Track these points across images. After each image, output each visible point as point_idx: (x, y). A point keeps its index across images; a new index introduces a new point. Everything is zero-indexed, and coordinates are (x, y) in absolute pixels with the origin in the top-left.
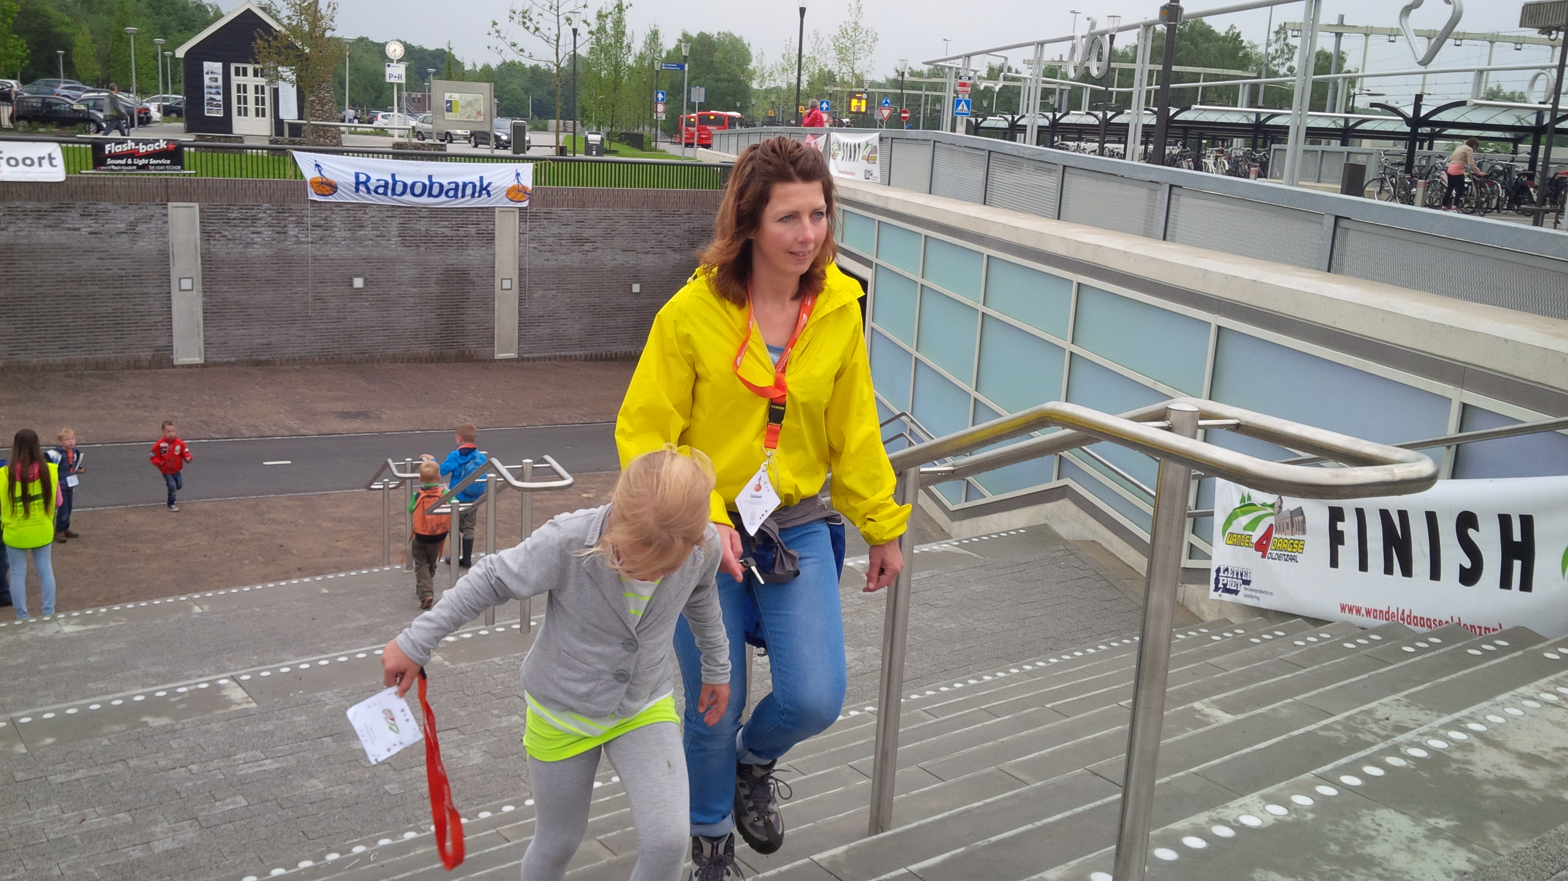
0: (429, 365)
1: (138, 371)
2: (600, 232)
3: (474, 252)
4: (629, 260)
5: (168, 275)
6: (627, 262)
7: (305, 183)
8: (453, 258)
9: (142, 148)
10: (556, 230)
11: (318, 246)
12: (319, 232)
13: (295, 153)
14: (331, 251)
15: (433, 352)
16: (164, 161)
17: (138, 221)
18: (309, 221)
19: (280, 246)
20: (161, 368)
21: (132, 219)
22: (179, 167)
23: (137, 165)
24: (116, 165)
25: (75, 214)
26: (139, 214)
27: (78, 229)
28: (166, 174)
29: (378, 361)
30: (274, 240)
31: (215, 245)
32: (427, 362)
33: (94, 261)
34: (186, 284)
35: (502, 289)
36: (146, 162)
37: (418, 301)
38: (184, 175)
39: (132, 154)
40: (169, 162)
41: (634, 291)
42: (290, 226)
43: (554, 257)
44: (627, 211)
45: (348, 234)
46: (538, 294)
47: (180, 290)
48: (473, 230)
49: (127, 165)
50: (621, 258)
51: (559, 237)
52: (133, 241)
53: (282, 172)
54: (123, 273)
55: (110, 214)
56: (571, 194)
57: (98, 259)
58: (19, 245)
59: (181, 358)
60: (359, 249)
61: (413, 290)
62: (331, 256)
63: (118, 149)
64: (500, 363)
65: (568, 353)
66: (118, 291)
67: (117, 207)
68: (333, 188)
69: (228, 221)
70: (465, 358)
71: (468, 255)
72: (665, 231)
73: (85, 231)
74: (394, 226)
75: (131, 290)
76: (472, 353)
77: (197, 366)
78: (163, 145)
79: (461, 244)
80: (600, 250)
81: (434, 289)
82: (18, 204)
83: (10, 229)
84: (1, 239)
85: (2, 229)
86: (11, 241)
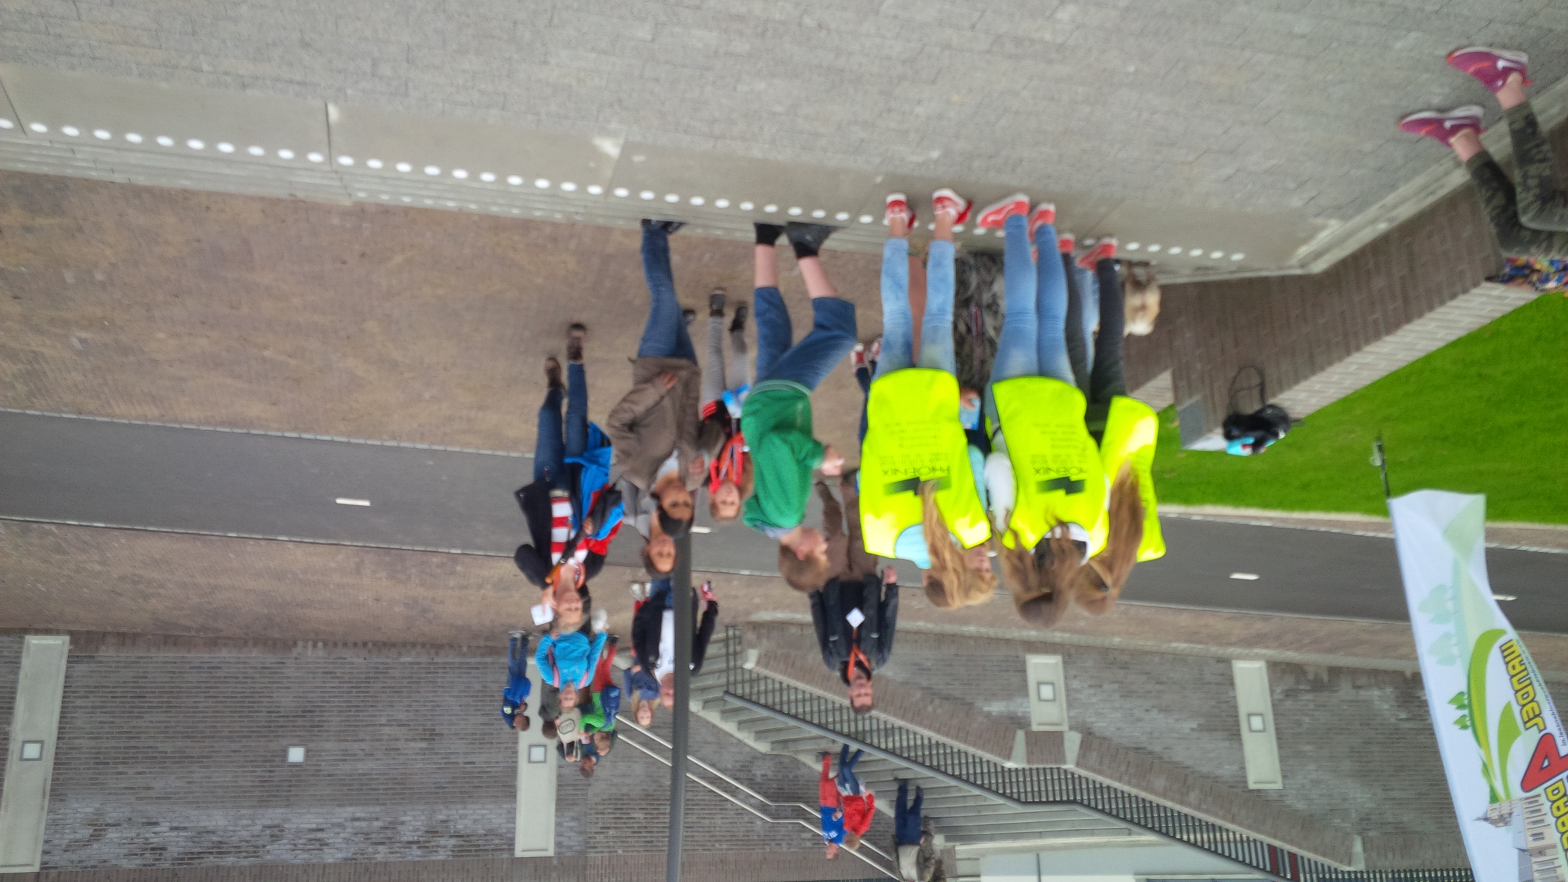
1: (122, 630)
5: (59, 763)
17: (87, 843)
20: (88, 632)
21: (95, 846)
25: (174, 851)
26: (83, 853)
27: (172, 829)
33: (157, 784)
34: (32, 751)
47: (42, 742)
52: (99, 813)
54: (121, 768)
55: (125, 851)
57: (152, 788)
58: (254, 807)
59: (59, 643)
66: (133, 743)
67: (114, 862)
73: (164, 827)
75: (113, 743)
77: (37, 632)
82: (245, 863)
83: (259, 827)
84: (273, 815)
85: (269, 827)
86: (261, 811)
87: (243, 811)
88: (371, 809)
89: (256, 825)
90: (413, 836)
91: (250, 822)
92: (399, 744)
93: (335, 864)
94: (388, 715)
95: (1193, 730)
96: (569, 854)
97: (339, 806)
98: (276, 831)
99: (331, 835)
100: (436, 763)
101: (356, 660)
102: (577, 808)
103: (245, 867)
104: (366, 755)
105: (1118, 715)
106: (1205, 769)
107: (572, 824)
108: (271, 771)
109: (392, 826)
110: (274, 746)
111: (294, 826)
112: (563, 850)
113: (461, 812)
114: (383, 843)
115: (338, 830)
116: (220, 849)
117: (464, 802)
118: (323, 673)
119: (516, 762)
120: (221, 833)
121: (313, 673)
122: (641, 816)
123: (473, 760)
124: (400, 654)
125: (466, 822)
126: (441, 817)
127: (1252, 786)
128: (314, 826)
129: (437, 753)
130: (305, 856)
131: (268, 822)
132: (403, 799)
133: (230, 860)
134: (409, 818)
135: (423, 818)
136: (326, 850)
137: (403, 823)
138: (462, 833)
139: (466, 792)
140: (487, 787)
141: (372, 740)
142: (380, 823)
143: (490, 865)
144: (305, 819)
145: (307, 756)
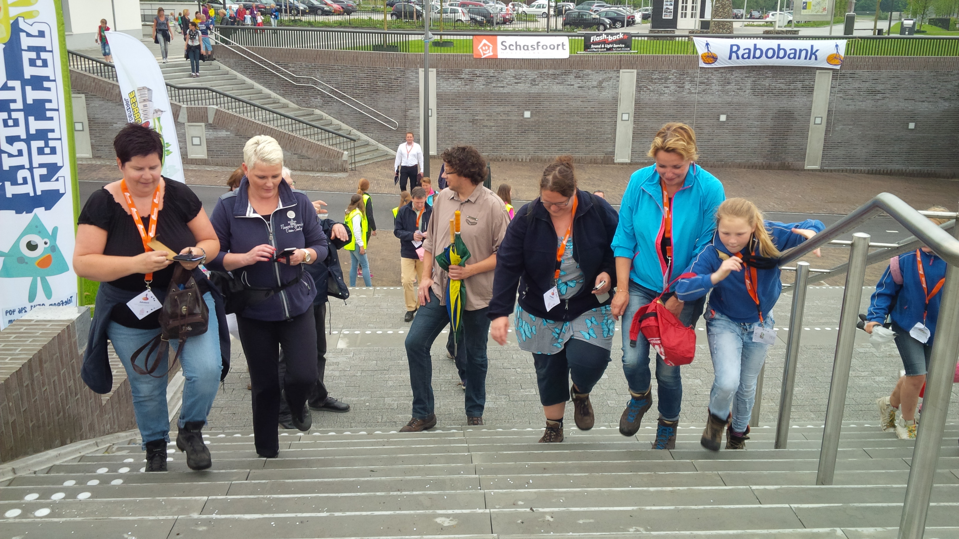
0: (760, 171)
1: (595, 165)
2: (889, 86)
3: (799, 99)
4: (909, 106)
5: (616, 111)
6: (907, 108)
7: (698, 57)
8: (784, 103)
9: (610, 38)
10: (857, 85)
11: (701, 95)
12: (703, 87)
13: (694, 38)
14: (709, 98)
15: (764, 163)
16: (621, 46)
17: (604, 80)
18: (698, 80)
19: (680, 95)
20: (608, 164)
21: (601, 79)
22: (629, 49)
23: (607, 48)
24: (595, 48)
25: (572, 76)
26: (605, 76)
27: (573, 85)
28: (621, 53)
29: (730, 167)
30: (676, 91)
31: (643, 95)
32: (760, 169)
33: (579, 103)
34: (625, 117)
35: (815, 124)
36: (611, 46)
37: (758, 130)
38: (631, 53)
39: (604, 42)
40: (624, 46)
41: (910, 128)
42: (686, 83)
43: (854, 103)
44: (912, 72)
45: (720, 88)
46: (839, 128)
47: (622, 120)
48: (799, 85)
49: (601, 48)
50: (903, 105)
51: (859, 89)
52: (600, 92)
53: (686, 50)
54: (593, 109)
55: (590, 76)
56: (871, 61)
57: (581, 101)
58: (544, 93)
59: (618, 159)
60: (726, 97)
61: (756, 123)
62: (709, 102)
63: (597, 39)
64: (808, 172)
65: (856, 168)
66: (590, 120)
67: (594, 72)
68: (715, 58)
69: (651, 80)
70: (785, 168)
71: (795, 101)
72: (939, 86)
73: (576, 86)
74: (749, 83)
75: (596, 120)
76: (790, 164)
77: (626, 164)
78: (621, 36)
79: (791, 94)
80: (888, 99)
81: (769, 123)
82: (545, 71)
83: (540, 85)
84: (535, 90)
85: (536, 85)
86: (540, 91)
87: (546, 91)
88: (497, 91)
90: (479, 79)
91: (544, 87)
92: (487, 118)
93: (510, 68)
94: (492, 130)
96: (413, 69)
97: (510, 93)
98: (534, 83)
99: (511, 81)
100: (471, 110)
101: (506, 154)
102: (410, 88)
103: (545, 69)
104: (500, 114)
108: (537, 107)
109: (487, 84)
111: (527, 85)
112: (415, 71)
113: (460, 89)
114: (491, 77)
115: (510, 83)
116: (554, 76)
117: (458, 93)
118: (518, 148)
119: (437, 109)
120: (555, 83)
121: (522, 148)
122: (378, 83)
123: (455, 110)
124: (488, 156)
125: (457, 84)
126: (468, 87)
127: (84, 96)
128: (519, 85)
129: (471, 114)
130: (522, 73)
131: (537, 87)
132: (484, 95)
133: (551, 72)
134: (481, 87)
135: (475, 87)
136: (514, 75)
137: (484, 85)
138: (459, 80)
139: (458, 97)
140: (449, 99)
141: (497, 120)
142: (493, 85)
143: (446, 65)
144: (522, 88)
145: (523, 114)
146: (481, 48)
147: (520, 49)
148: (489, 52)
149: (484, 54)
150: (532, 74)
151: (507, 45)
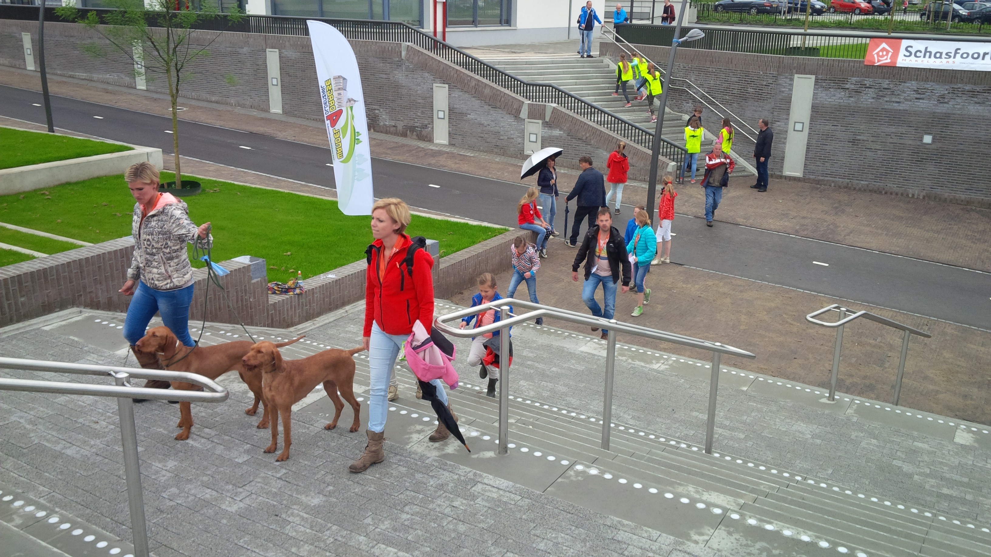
58: (954, 114)
82: (960, 85)
83: (950, 103)
84: (942, 109)
85: (945, 103)
86: (949, 112)
87: (959, 112)
88: (889, 107)
89: (953, 105)
90: (868, 91)
91: (956, 106)
92: (872, 139)
93: (911, 80)
94: (877, 154)
95: (470, 114)
96: (787, 74)
97: (907, 110)
98: (942, 100)
99: (912, 96)
100: (853, 127)
101: (891, 185)
102: (780, 97)
103: (960, 83)
104: (890, 135)
105: (502, 124)
106: (467, 95)
107: (784, 89)
108: (942, 132)
109: (878, 97)
110: (939, 145)
111: (931, 102)
112: (789, 77)
113: (842, 101)
114: (884, 88)
115: (909, 98)
116: (973, 94)
117: (840, 106)
118: (910, 180)
119: (810, 124)
120: (972, 102)
121: (915, 181)
122: (749, 89)
123: (833, 127)
124: (868, 186)
125: (840, 96)
126: (852, 99)
127: (447, 86)
128: (921, 101)
129: (852, 132)
130: (926, 86)
131: (945, 105)
132: (872, 111)
133: (968, 88)
134: (869, 100)
135: (862, 100)
136: (915, 88)
137: (873, 98)
138: (842, 90)
139: (838, 111)
140: (827, 112)
141: (886, 142)
142: (885, 99)
143: (829, 72)
144: (924, 105)
145: (922, 138)
146: (878, 53)
147: (930, 57)
148: (886, 59)
149: (879, 61)
150: (941, 89)
151: (913, 50)
